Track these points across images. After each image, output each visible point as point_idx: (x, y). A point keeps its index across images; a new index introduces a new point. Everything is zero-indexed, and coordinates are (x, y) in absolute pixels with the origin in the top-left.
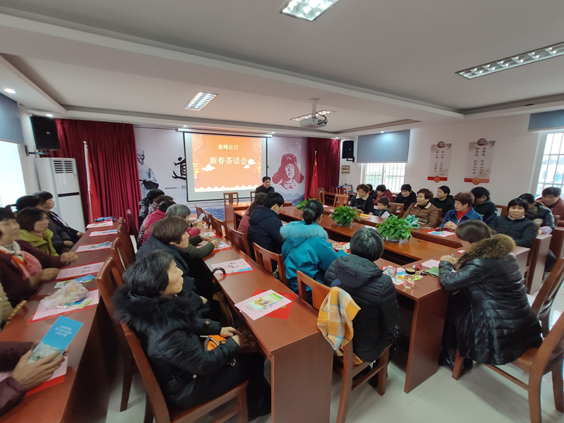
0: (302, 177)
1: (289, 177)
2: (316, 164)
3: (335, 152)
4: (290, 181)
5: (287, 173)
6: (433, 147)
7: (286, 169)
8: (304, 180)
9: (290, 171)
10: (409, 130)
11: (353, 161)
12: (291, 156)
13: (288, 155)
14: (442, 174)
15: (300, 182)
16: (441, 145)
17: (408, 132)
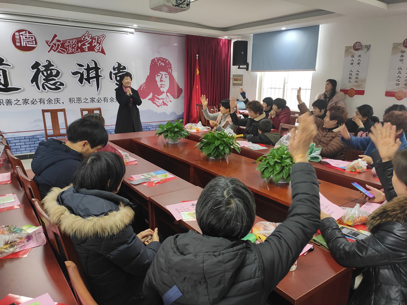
0: (180, 91)
1: (162, 89)
2: (198, 72)
3: (224, 56)
4: (164, 96)
5: (159, 84)
6: (347, 49)
7: (158, 79)
8: (183, 94)
9: (163, 82)
10: (318, 26)
11: (247, 69)
12: (164, 60)
13: (159, 59)
14: (358, 86)
15: (178, 97)
16: (357, 47)
17: (316, 28)
